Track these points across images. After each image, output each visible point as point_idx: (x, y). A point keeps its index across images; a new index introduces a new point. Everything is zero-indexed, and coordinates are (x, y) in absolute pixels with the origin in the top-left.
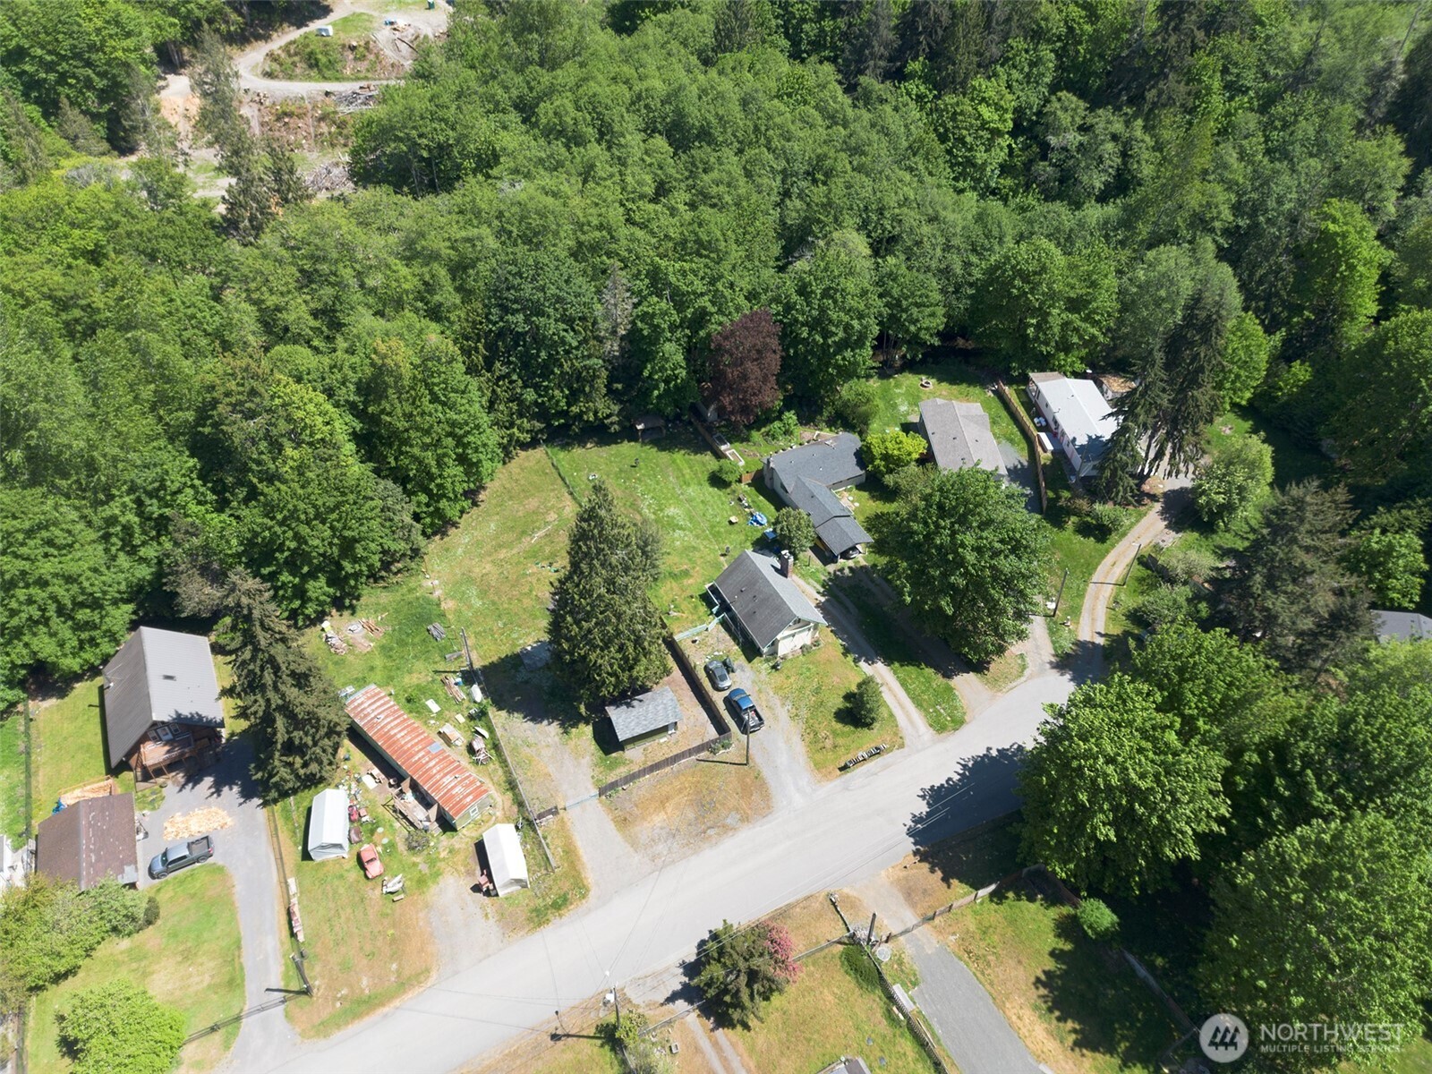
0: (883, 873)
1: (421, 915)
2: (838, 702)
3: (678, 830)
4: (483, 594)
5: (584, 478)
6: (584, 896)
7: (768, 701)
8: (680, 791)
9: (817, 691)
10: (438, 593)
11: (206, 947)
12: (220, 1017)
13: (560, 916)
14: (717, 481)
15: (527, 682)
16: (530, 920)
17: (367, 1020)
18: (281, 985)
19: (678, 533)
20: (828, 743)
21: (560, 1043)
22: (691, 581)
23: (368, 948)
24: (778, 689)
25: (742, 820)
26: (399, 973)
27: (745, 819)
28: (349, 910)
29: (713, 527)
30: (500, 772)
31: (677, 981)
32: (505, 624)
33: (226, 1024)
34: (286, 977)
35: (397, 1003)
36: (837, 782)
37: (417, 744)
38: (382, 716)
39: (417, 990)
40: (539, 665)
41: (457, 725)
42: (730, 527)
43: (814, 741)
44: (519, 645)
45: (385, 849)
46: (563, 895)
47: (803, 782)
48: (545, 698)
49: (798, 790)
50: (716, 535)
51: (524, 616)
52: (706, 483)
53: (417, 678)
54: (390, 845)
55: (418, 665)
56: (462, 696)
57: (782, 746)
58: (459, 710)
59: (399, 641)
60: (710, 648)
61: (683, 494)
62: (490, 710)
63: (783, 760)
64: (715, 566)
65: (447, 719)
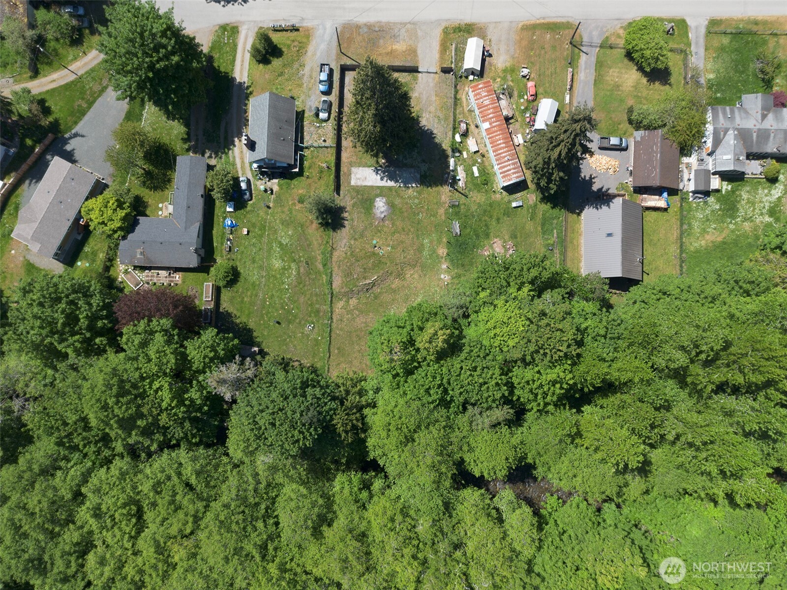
1: (517, 55)
2: (276, 63)
3: (391, 37)
4: (420, 249)
5: (316, 330)
6: (446, 28)
7: (309, 82)
8: (380, 54)
9: (281, 74)
10: (444, 266)
11: (609, 88)
12: (608, 51)
13: (460, 24)
14: (233, 277)
15: (424, 161)
16: (473, 30)
17: (552, 20)
18: (581, 54)
19: (285, 241)
20: (296, 43)
22: (300, 192)
23: (543, 52)
24: (300, 86)
25: (360, 27)
26: (533, 34)
27: (358, 27)
28: (547, 73)
29: (261, 236)
30: (458, 111)
32: (418, 214)
33: (606, 47)
34: (579, 57)
35: (538, 22)
37: (494, 132)
39: (528, 23)
40: (413, 170)
41: (468, 151)
42: (251, 229)
43: (302, 49)
44: (417, 192)
45: (523, 95)
46: (454, 32)
47: (320, 32)
48: (419, 144)
49: (325, 29)
50: (263, 228)
51: (406, 214)
52: (242, 279)
53: (477, 197)
54: (521, 96)
55: (474, 208)
56: (460, 169)
57: (318, 54)
58: (464, 160)
59: (478, 236)
60: (319, 131)
61: (262, 277)
62: (449, 152)
63: (323, 46)
64: (279, 200)
65: (472, 157)
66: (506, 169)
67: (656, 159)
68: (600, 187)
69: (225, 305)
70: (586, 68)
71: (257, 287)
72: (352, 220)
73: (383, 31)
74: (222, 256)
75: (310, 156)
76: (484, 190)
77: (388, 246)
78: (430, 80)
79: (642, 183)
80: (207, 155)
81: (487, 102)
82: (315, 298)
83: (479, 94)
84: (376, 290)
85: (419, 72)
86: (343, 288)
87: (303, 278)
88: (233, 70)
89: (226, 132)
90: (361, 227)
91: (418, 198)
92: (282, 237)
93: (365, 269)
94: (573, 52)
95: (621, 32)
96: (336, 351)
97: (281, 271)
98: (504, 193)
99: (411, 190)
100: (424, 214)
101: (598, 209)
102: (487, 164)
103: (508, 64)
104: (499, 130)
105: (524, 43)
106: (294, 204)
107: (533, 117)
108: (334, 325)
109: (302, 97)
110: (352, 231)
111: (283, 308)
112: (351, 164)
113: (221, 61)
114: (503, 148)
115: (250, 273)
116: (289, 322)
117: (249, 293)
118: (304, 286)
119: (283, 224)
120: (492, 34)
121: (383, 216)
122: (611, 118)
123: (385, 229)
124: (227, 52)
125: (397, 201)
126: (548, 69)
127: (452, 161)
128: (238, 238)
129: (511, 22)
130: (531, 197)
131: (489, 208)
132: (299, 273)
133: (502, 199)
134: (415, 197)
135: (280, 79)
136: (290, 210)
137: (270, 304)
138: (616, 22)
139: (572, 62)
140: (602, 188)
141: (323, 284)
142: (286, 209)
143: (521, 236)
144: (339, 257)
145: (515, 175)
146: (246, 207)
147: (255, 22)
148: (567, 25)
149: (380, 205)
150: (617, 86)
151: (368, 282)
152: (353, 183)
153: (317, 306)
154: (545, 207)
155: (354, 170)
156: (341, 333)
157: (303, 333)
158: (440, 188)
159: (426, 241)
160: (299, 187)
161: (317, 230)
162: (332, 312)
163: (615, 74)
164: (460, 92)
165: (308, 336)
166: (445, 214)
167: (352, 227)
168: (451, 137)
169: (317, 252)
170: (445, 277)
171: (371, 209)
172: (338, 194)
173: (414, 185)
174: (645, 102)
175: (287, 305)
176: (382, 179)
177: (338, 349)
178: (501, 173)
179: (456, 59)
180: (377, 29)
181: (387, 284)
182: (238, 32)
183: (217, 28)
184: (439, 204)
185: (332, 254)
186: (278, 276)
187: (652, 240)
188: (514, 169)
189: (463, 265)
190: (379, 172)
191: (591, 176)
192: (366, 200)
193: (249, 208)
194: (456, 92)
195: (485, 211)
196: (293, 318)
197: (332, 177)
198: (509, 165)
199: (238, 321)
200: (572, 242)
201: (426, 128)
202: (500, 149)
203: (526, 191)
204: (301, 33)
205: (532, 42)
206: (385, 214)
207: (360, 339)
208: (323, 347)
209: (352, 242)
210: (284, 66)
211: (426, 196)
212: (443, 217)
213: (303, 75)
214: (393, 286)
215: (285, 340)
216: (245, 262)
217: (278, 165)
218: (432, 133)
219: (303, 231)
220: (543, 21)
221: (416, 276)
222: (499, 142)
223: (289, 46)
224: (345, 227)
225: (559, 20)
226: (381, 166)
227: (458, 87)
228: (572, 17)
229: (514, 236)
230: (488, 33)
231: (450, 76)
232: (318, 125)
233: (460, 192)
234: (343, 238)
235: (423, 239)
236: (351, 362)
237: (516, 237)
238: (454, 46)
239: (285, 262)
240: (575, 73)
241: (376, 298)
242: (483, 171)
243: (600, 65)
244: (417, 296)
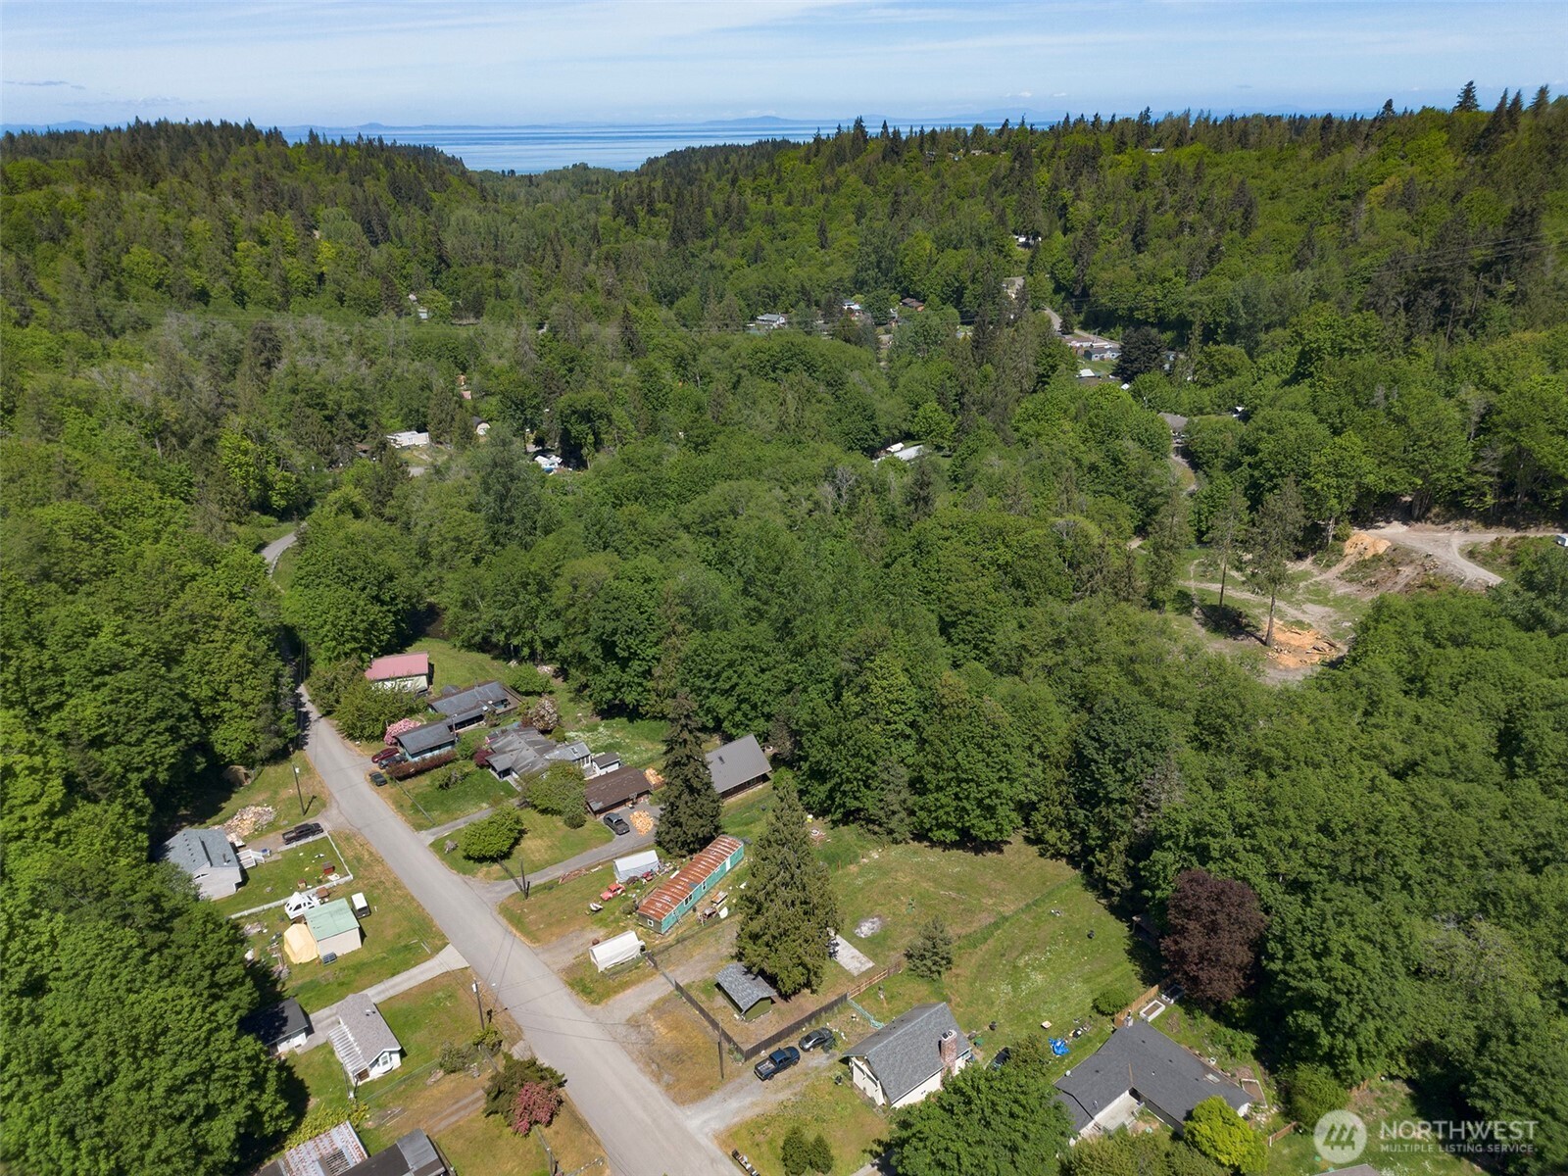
1: (578, 927)
3: (654, 1044)
6: (593, 1003)
7: (797, 1081)
8: (689, 1037)
9: (819, 1119)
10: (866, 860)
11: (556, 851)
12: (514, 871)
13: (577, 994)
17: (508, 926)
18: (532, 886)
19: (1007, 988)
23: (554, 912)
24: (813, 1087)
25: (668, 1085)
26: (538, 929)
30: (692, 933)
33: (509, 874)
34: (537, 886)
35: (519, 934)
36: (719, 1153)
37: (695, 876)
39: (526, 941)
45: (624, 896)
46: (593, 992)
49: (705, 1123)
51: (851, 908)
54: (626, 898)
57: (749, 1100)
60: (848, 1030)
63: (734, 1104)
64: (972, 1025)
70: (548, 875)
73: (650, 1059)
74: (1101, 1029)
77: (899, 900)
78: (677, 973)
81: (667, 898)
82: (1027, 928)
83: (663, 908)
85: (678, 986)
87: (1020, 948)
90: (911, 930)
92: (1006, 993)
93: (946, 904)
94: (537, 891)
95: (481, 874)
96: (1049, 885)
97: (1040, 969)
103: (595, 927)
105: (556, 930)
106: (958, 1005)
108: (1029, 901)
109: (825, 1074)
112: (853, 981)
114: (706, 861)
115: (1081, 995)
116: (1076, 930)
117: (1101, 979)
118: (1028, 942)
119: (991, 1003)
121: (876, 920)
123: (886, 911)
125: (848, 920)
126: (574, 896)
129: (537, 954)
132: (1022, 953)
136: (969, 1005)
138: (471, 883)
139: (549, 887)
141: (1004, 931)
142: (972, 1010)
144: (962, 928)
148: (506, 913)
149: (866, 929)
150: (551, 848)
151: (954, 896)
152: (871, 964)
153: (1031, 921)
155: (855, 973)
156: (1027, 891)
157: (1073, 915)
159: (858, 883)
161: (959, 965)
162: (1021, 910)
163: (537, 855)
165: (1069, 910)
169: (980, 953)
170: (875, 854)
171: (879, 934)
175: (1064, 942)
176: (837, 945)
178: (733, 850)
180: (654, 1066)
186: (1048, 968)
189: (854, 850)
190: (832, 951)
192: (875, 943)
194: (670, 946)
196: (1069, 930)
204: (736, 1148)
205: (550, 926)
206: (871, 920)
208: (1059, 894)
213: (796, 1094)
216: (1077, 1005)
219: (975, 979)
220: (515, 932)
222: (702, 867)
223: (770, 1142)
225: (503, 921)
227: (662, 949)
228: (492, 915)
230: (568, 965)
231: (656, 959)
232: (842, 1035)
239: (1027, 972)
243: (534, 868)
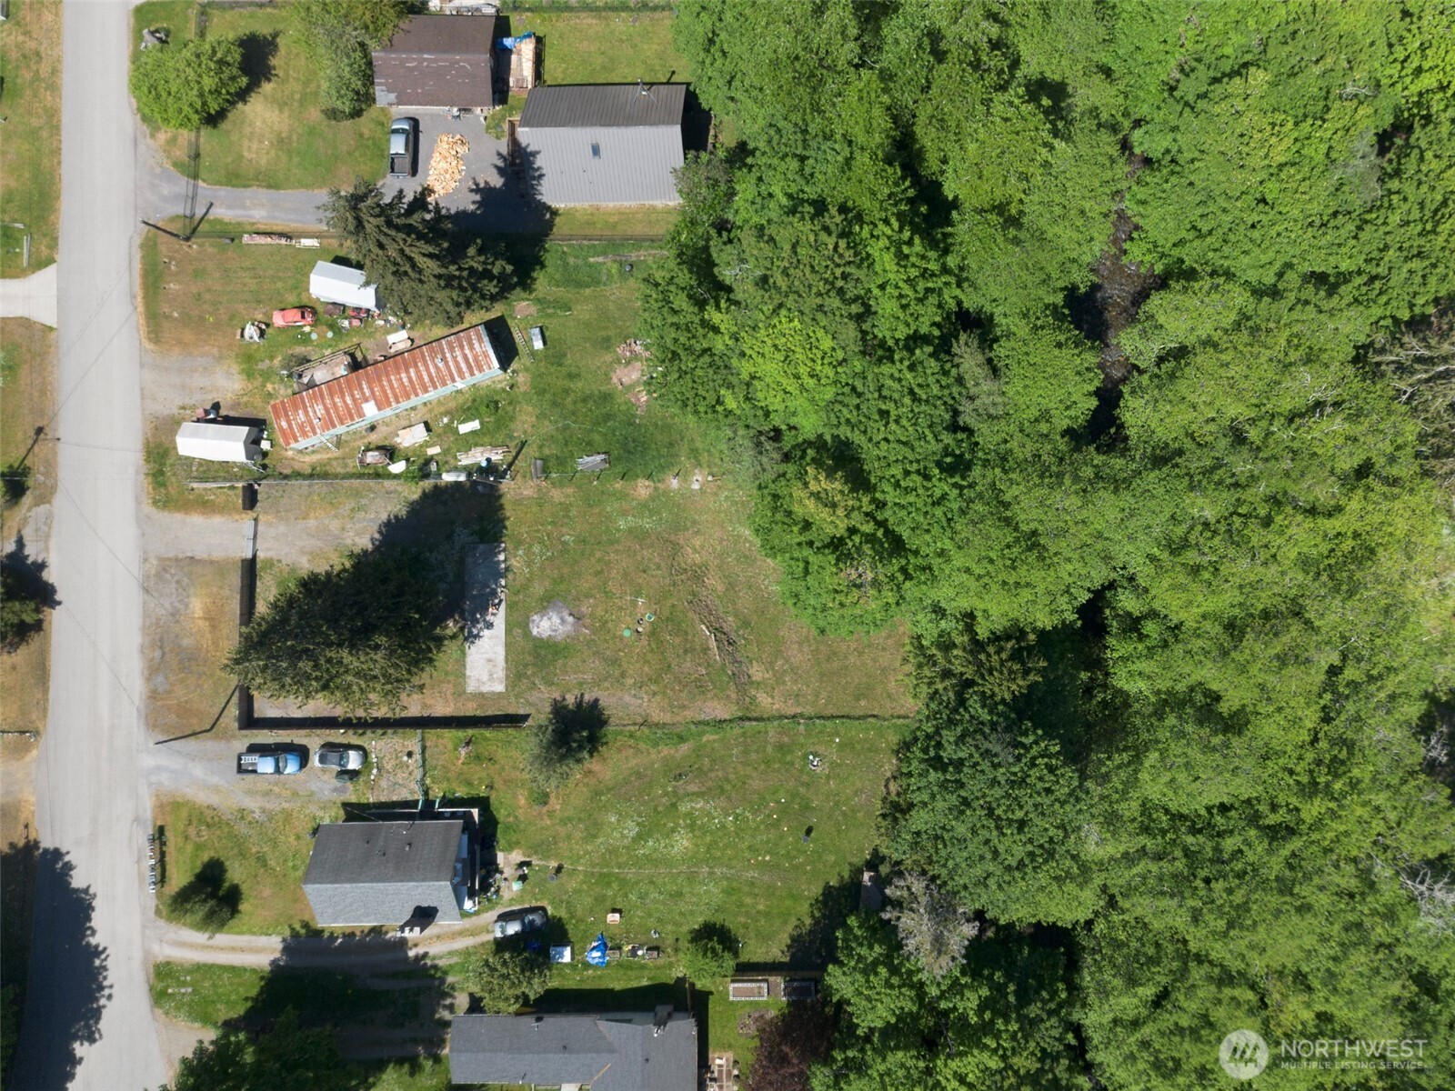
0: (33, 799)
1: (215, 351)
2: (236, 873)
3: (177, 622)
4: (639, 535)
5: (821, 749)
6: (155, 503)
7: (279, 796)
8: (215, 643)
9: (262, 860)
10: (675, 483)
11: (284, 158)
12: (205, 161)
13: (147, 475)
14: (715, 937)
15: (449, 537)
16: (159, 445)
17: (138, 280)
18: (211, 216)
19: (631, 829)
20: (192, 831)
21: (32, 433)
22: (522, 801)
23: (207, 296)
24: (288, 816)
25: (154, 691)
26: (168, 317)
27: (153, 695)
28: (253, 287)
29: (623, 882)
30: (340, 470)
31: (32, 552)
32: (565, 543)
33: (197, 166)
34: (219, 221)
35: (141, 309)
36: (149, 815)
37: (384, 392)
38: (441, 365)
39: (143, 329)
40: (469, 560)
41: (426, 444)
42: (608, 904)
43: (203, 818)
44: (516, 548)
45: (303, 334)
46: (163, 485)
47: (165, 779)
48: (413, 550)
49: (158, 769)
50: (605, 880)
51: (566, 570)
52: (718, 919)
53: (525, 421)
54: (306, 339)
55: (548, 428)
56: (465, 460)
57: (215, 780)
58: (445, 452)
59: (608, 417)
60: (389, 767)
61: (711, 873)
62: (427, 484)
63: (198, 771)
64: (542, 848)
65: (439, 436)
66: (463, 366)
67: (435, 61)
68: (495, 171)
69: (776, 950)
70: (243, 207)
71: (735, 884)
72: (581, 684)
73: (161, 639)
74: (671, 965)
75: (445, 785)
76: (509, 409)
77: (634, 603)
78: (272, 532)
79: (486, 89)
80: (446, 1015)
81: (320, 410)
82: (753, 756)
83: (301, 427)
84: (730, 623)
85: (255, 556)
86: (728, 697)
87: (710, 783)
88: (254, 971)
89: (394, 975)
90: (596, 664)
91: (531, 546)
92: (623, 836)
93: (686, 651)
94: (207, 235)
95: (162, 136)
96: (863, 703)
97: (698, 833)
98: (515, 365)
99: (514, 562)
100: (564, 530)
101: (541, 176)
102: (452, 405)
103: (235, 368)
104: (380, 380)
105: (188, 336)
106: (551, 814)
107: (349, 312)
108: (809, 711)
109: (313, 809)
110: (606, 684)
111: (778, 822)
112: (460, 693)
113: (233, 997)
114: (418, 372)
115: (702, 904)
116: (806, 808)
117: (748, 900)
118: (728, 781)
119: (595, 837)
120: (169, 403)
121: (571, 619)
122: (350, 153)
123: (599, 612)
124: (214, 985)
125: (538, 589)
126: (244, 285)
127: (448, 478)
128: (628, 932)
129: (142, 365)
130: (521, 311)
131: (548, 396)
132: (700, 794)
133: (527, 369)
134: (528, 552)
135: (272, 863)
136: (564, 822)
137: (768, 852)
138: (142, 148)
139: (230, 235)
140: (496, 167)
141: (722, 740)
142: (562, 831)
143: (606, 328)
144: (663, 710)
145: (476, 345)
146: (560, 919)
147: (144, 927)
148: (149, 248)
149: (547, 625)
150: (281, 142)
151: (713, 644)
152: (500, 688)
153: (769, 749)
154: (542, 281)
155: (471, 687)
156: (824, 694)
157: (828, 777)
158: (507, 501)
159: (622, 524)
160: (513, 806)
161: (604, 760)
162: (782, 717)
163: (255, 146)
164: (297, 466)
165: (833, 765)
166: (562, 485)
167: (597, 683)
168: (395, 482)
169: (653, 756)
170: (697, 480)
171: (556, 644)
172: (525, 718)
173: (502, 557)
174: (313, 85)
175: (770, 816)
176: (490, 626)
177: (857, 699)
178: (472, 374)
179: (225, 479)
180: (158, 654)
181: (717, 602)
182: (168, 963)
183: (159, 1012)
184: (541, 500)
185: (657, 725)
186: (708, 838)
187: (604, 67)
188: (462, 347)
189: (671, 445)
190: (475, 631)
191: (472, 191)
192: (537, 656)
193: (562, 913)
194: (298, 475)
195: (554, 404)
196: (798, 800)
197: (488, 733)
198: (455, 358)
199: (808, 921)
200: (614, 226)
201: (377, 536)
202: (420, 377)
203: (510, 322)
204: (168, 821)
205: (186, 320)
206: (565, 614)
207: (835, 654)
208: (857, 731)
209: (630, 681)
210: (242, 855)
211: (524, 529)
212: (570, 491)
213: (263, 811)
214: (720, 588)
215: (844, 814)
216: (681, 914)
217: (465, 855)
218: (388, 524)
219: (609, 790)
220: (139, 299)
221: (697, 542)
222: (405, 380)
223: (199, 847)
224: (597, 700)
225: (137, 266)
226: (462, 629)
227: (287, 471)
228: (131, 238)
229: (606, 343)
230: (166, 412)
231: (262, 489)
232: (375, 771)
233: (515, 458)
234: (622, 703)
235: (618, 530)
236: (884, 670)
237: (608, 339)
238: (195, 485)
239: (678, 825)
240: (254, 228)
241: (746, 624)
242: (468, 412)
243: (235, 178)
244: (739, 536)
